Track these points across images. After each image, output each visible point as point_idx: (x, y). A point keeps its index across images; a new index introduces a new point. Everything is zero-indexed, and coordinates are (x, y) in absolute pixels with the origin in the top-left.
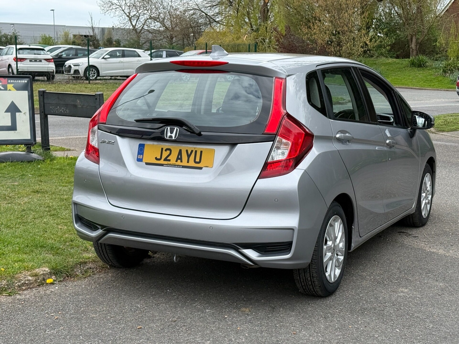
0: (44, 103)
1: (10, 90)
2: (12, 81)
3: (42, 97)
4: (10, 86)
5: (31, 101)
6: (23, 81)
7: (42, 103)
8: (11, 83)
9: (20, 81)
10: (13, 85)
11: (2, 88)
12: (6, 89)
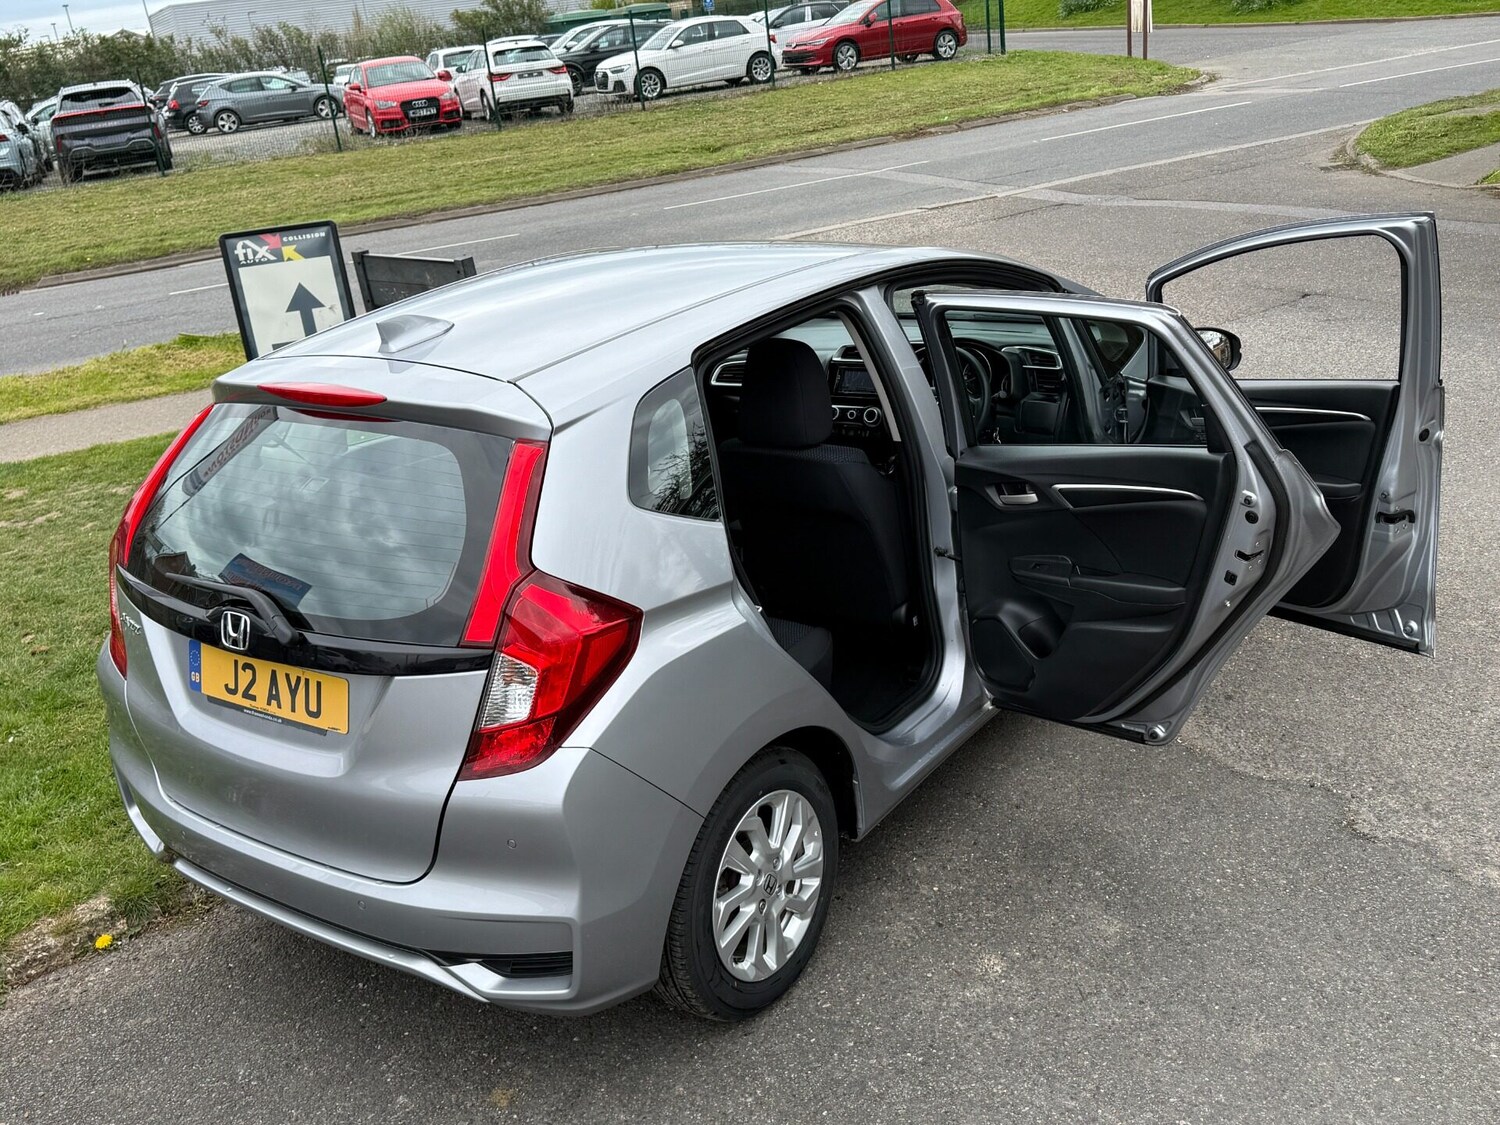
0: (367, 280)
1: (289, 259)
2: (291, 238)
3: (360, 267)
4: (288, 251)
5: (340, 278)
6: (317, 235)
7: (364, 282)
8: (289, 243)
9: (308, 236)
10: (294, 246)
11: (272, 258)
12: (280, 258)
